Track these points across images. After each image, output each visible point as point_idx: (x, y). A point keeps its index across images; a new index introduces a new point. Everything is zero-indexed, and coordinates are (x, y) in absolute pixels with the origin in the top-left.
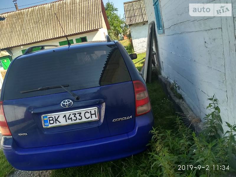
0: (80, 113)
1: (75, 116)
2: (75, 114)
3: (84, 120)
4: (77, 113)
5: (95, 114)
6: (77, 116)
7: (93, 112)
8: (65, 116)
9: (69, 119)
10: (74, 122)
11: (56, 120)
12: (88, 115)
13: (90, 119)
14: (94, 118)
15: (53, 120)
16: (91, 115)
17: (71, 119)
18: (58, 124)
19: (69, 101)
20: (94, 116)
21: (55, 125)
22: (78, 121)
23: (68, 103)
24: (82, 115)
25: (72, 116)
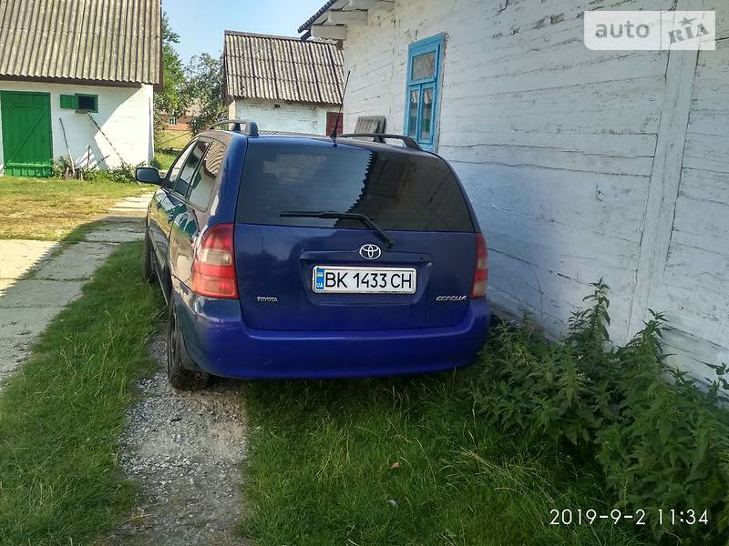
0: (385, 275)
1: (374, 279)
2: (376, 275)
3: (389, 289)
4: (379, 273)
5: (410, 281)
6: (379, 278)
7: (406, 278)
8: (358, 275)
9: (363, 282)
10: (371, 290)
11: (340, 280)
12: (397, 281)
13: (399, 290)
14: (407, 289)
15: (333, 279)
16: (403, 281)
17: (367, 282)
18: (341, 289)
19: (375, 248)
20: (406, 284)
21: (335, 289)
22: (378, 290)
23: (373, 251)
24: (388, 279)
25: (370, 278)
